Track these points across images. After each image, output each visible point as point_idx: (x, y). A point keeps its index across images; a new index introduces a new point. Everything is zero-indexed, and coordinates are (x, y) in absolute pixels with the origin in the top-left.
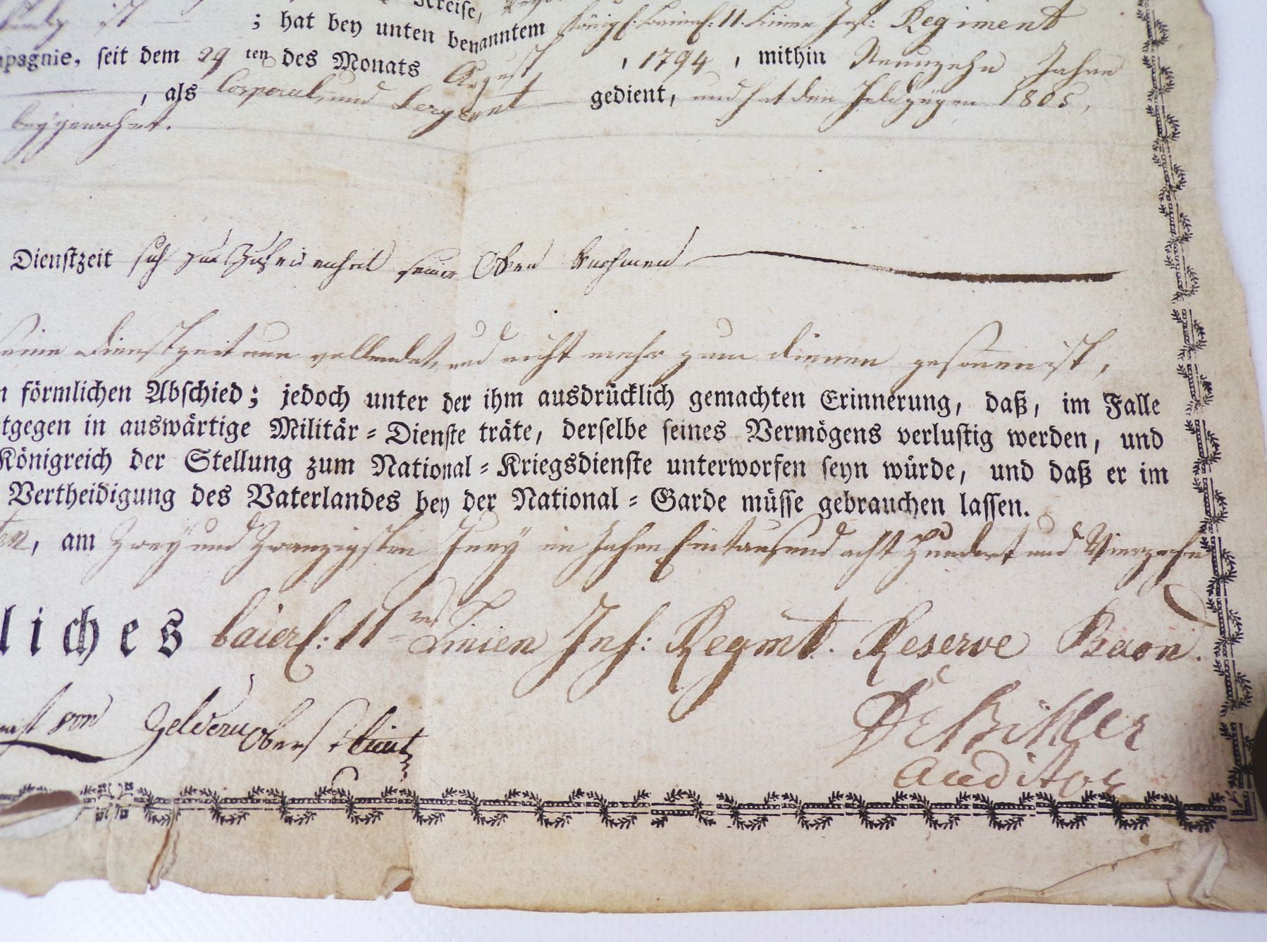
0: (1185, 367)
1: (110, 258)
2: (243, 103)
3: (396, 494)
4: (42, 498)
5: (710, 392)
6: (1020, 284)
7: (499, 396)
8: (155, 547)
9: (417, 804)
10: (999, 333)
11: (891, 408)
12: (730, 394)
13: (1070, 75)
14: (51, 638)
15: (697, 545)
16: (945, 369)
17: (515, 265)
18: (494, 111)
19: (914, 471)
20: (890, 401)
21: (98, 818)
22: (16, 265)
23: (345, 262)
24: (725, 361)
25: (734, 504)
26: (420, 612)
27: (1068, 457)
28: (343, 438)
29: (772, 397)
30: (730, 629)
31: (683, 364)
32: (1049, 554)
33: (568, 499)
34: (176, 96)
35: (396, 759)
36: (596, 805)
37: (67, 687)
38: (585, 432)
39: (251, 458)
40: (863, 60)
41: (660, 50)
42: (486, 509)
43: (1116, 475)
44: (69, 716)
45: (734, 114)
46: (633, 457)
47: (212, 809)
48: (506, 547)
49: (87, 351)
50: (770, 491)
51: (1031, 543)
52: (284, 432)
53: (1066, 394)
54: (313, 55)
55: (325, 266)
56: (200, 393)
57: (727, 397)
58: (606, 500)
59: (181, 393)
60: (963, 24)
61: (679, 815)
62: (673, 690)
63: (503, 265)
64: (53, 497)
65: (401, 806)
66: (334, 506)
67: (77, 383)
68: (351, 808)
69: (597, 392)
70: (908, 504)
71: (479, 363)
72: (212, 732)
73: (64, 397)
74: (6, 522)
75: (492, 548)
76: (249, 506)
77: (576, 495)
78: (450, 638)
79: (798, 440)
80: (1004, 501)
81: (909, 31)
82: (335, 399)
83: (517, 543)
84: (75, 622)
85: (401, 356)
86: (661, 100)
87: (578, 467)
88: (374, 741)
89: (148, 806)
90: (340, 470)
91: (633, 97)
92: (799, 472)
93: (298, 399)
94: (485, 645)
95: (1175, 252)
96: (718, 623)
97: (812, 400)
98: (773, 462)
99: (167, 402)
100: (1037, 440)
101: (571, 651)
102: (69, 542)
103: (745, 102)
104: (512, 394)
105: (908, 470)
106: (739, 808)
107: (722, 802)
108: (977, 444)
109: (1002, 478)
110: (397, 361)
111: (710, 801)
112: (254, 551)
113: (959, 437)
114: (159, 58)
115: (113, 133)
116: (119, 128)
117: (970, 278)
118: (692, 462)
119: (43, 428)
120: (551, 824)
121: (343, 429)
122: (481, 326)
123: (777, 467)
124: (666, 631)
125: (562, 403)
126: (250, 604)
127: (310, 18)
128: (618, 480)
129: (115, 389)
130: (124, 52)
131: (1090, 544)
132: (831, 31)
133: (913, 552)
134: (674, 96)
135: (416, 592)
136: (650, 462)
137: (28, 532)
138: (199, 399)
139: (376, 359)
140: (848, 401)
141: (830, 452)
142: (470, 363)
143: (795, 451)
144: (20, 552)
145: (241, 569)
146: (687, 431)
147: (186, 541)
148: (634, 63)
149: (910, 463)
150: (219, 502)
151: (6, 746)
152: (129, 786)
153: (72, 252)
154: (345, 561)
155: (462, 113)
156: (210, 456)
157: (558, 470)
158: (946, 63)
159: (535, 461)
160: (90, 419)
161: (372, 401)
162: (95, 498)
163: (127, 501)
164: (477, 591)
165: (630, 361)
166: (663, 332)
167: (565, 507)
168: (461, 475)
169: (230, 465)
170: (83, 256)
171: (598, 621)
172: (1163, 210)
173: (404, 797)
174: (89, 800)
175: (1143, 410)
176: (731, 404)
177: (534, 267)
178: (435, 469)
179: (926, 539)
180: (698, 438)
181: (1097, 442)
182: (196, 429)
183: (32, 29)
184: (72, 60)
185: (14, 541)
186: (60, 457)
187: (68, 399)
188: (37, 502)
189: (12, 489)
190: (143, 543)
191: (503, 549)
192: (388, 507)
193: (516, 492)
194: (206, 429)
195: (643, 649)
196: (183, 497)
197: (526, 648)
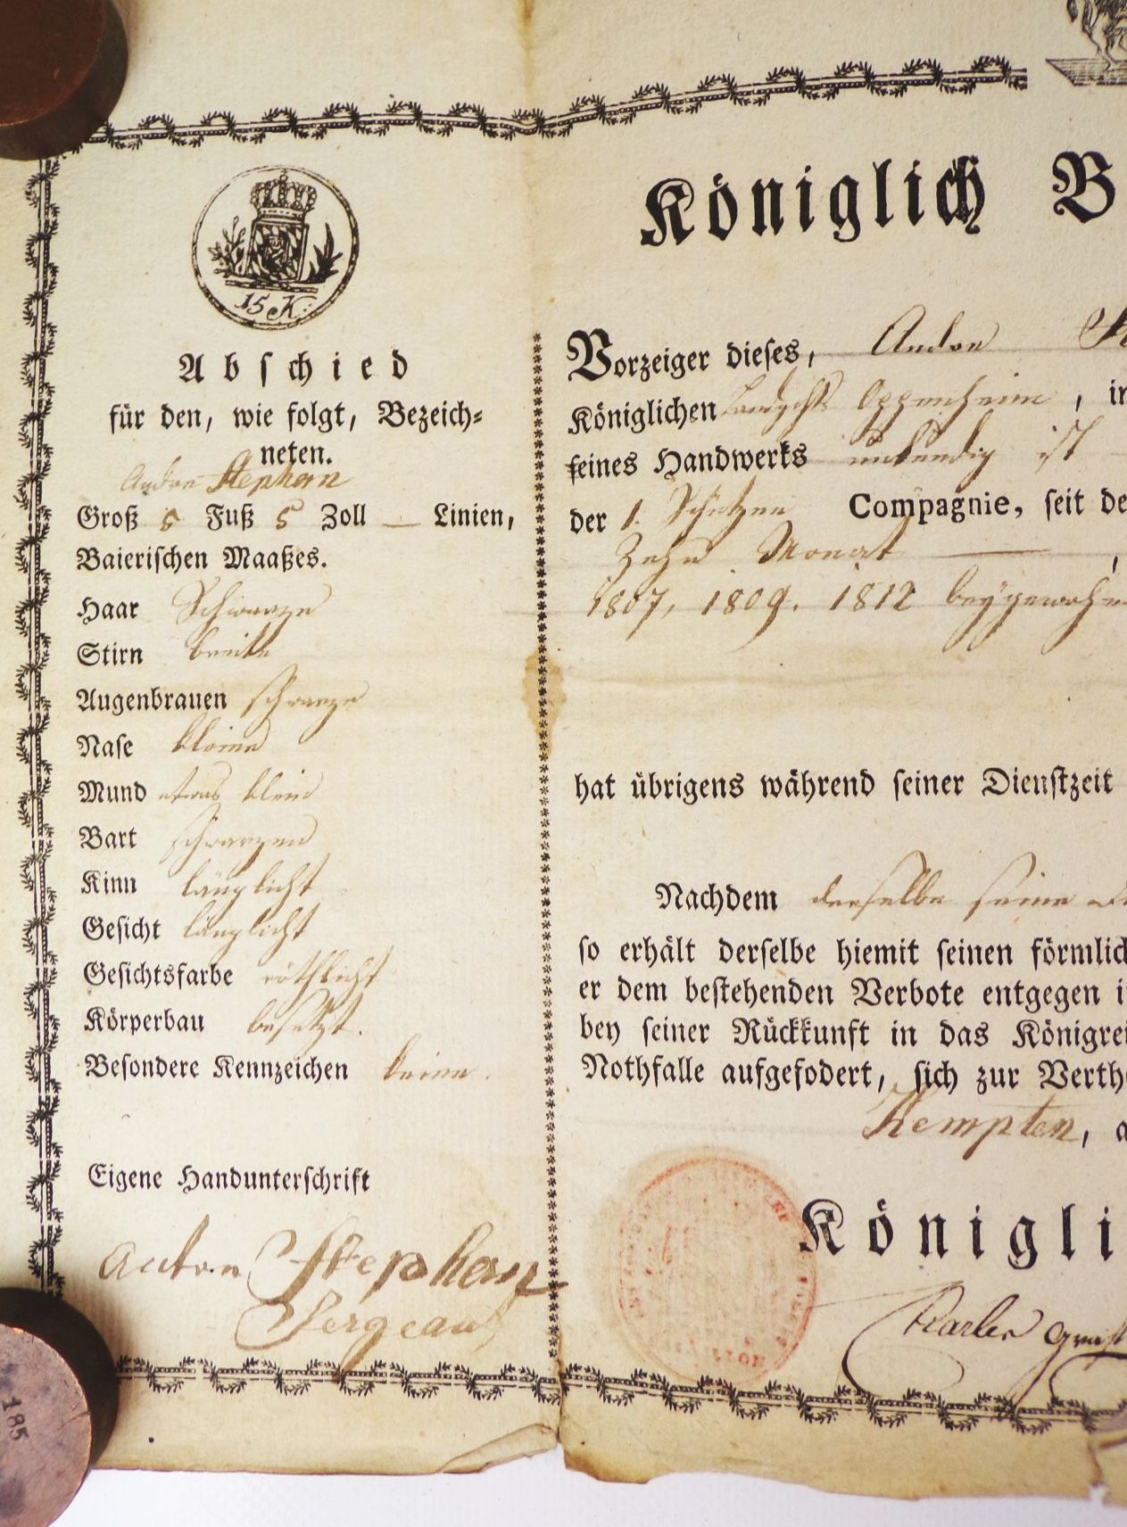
1: (1109, 781)
4: (1081, 1079)
14: (1123, 1239)
22: (989, 788)
49: (1104, 900)
64: (1094, 1078)
67: (1098, 941)
73: (1085, 957)
74: (1042, 1109)
115: (1083, 612)
116: (1091, 604)
119: (1066, 998)
130: (1078, 497)
137: (1072, 1121)
144: (1067, 1143)
151: (1092, 1358)
153: (1059, 772)
160: (1121, 984)
170: (1074, 777)
183: (946, 461)
184: (1011, 508)
185: (1056, 1131)
186: (1094, 1032)
187: (1090, 961)
188: (1076, 1085)
189: (1041, 1070)
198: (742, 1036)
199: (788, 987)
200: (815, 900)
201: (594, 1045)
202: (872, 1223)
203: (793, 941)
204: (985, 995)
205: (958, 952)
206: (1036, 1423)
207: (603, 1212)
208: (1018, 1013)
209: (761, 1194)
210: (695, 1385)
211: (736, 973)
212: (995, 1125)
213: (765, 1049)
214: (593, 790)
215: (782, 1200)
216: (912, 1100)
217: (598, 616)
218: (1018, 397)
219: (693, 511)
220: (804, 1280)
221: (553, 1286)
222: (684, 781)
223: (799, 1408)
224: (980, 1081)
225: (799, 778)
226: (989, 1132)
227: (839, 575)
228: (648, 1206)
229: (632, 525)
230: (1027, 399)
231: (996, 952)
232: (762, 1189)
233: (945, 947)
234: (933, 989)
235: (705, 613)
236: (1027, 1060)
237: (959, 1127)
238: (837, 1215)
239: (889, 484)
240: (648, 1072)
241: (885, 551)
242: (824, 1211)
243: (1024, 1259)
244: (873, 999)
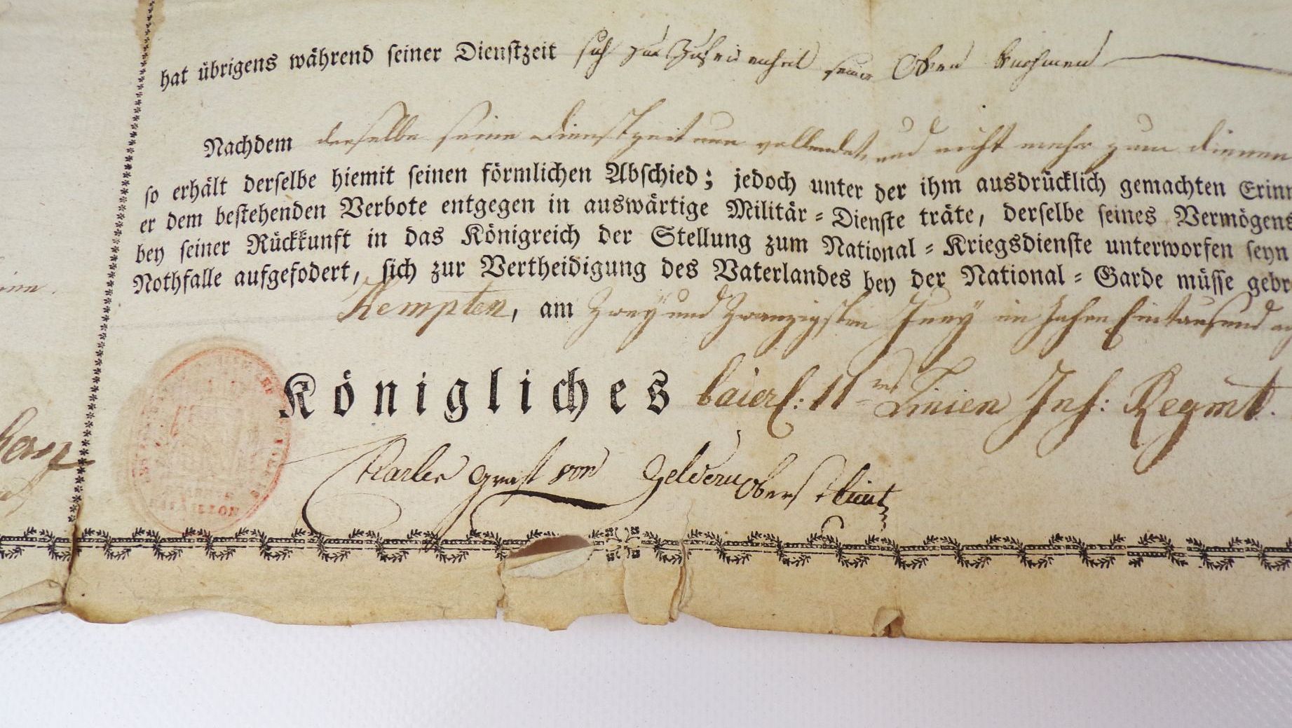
1: (554, 51)
3: (847, 272)
4: (515, 270)
5: (1138, 181)
7: (936, 183)
8: (633, 314)
9: (898, 552)
12: (1157, 182)
14: (540, 397)
15: (1141, 318)
17: (936, 66)
21: (610, 558)
22: (460, 56)
23: (777, 59)
24: (1149, 153)
26: (880, 380)
28: (794, 219)
29: (1195, 186)
30: (1180, 392)
31: (1110, 155)
33: (1016, 275)
35: (875, 511)
36: (1074, 547)
37: (562, 442)
38: (1026, 216)
42: (936, 285)
44: (568, 468)
46: (1073, 237)
47: (718, 550)
48: (962, 319)
49: (542, 136)
50: (1202, 270)
52: (740, 213)
55: (760, 63)
56: (658, 174)
57: (1154, 186)
58: (1053, 276)
59: (640, 175)
61: (1152, 556)
62: (1135, 445)
63: (924, 66)
64: (526, 269)
65: (884, 552)
66: (794, 281)
67: (536, 165)
68: (840, 553)
69: (1033, 179)
71: (910, 154)
72: (707, 481)
73: (525, 177)
74: (481, 293)
75: (947, 319)
77: (1024, 271)
78: (914, 402)
79: (1223, 225)
82: (783, 184)
83: (971, 316)
84: (563, 382)
85: (836, 147)
87: (1022, 247)
88: (853, 494)
89: (658, 547)
90: (795, 248)
92: (1227, 253)
93: (749, 183)
94: (951, 407)
96: (1168, 387)
97: (1232, 189)
98: (1203, 244)
99: (627, 182)
101: (1035, 411)
102: (546, 310)
104: (950, 182)
106: (1207, 550)
107: (1192, 545)
110: (833, 152)
111: (1180, 543)
112: (727, 319)
118: (1128, 243)
119: (507, 207)
120: (1034, 565)
121: (793, 211)
122: (908, 122)
123: (1206, 249)
124: (1121, 393)
125: (1000, 189)
126: (728, 367)
128: (1063, 258)
129: (575, 170)
135: (874, 362)
136: (1090, 243)
137: (505, 301)
138: (658, 180)
139: (815, 149)
141: (1252, 237)
142: (900, 155)
143: (1222, 235)
144: (500, 319)
145: (716, 336)
146: (1121, 215)
147: (662, 308)
150: (688, 275)
151: (509, 495)
152: (636, 530)
153: (515, 45)
154: (810, 330)
156: (675, 232)
157: (1004, 249)
159: (980, 241)
160: (553, 198)
161: (816, 187)
162: (567, 270)
163: (600, 273)
164: (937, 359)
165: (1061, 151)
166: (1089, 126)
167: (1014, 282)
168: (905, 256)
169: (694, 240)
170: (527, 48)
171: (1056, 385)
173: (885, 545)
174: (598, 543)
176: (1158, 192)
177: (957, 67)
178: (876, 251)
180: (1132, 221)
182: (658, 208)
185: (492, 309)
186: (528, 233)
187: (528, 179)
188: (511, 274)
189: (483, 262)
190: (621, 311)
191: (958, 320)
192: (841, 284)
193: (966, 270)
194: (668, 208)
195: (1102, 410)
196: (654, 270)
197: (991, 409)
198: (253, 249)
199: (292, 207)
200: (320, 142)
201: (144, 267)
202: (338, 390)
203: (300, 172)
204: (444, 206)
205: (425, 174)
206: (456, 553)
207: (131, 399)
208: (467, 219)
209: (254, 373)
210: (181, 536)
211: (254, 200)
212: (444, 307)
213: (270, 257)
214: (173, 80)
215: (269, 376)
216: (378, 290)
220: (279, 441)
221: (82, 462)
222: (235, 63)
223: (260, 547)
224: (433, 272)
225: (317, 54)
226: (439, 313)
228: (166, 390)
231: (455, 174)
232: (255, 368)
233: (415, 171)
234: (403, 203)
236: (472, 253)
237: (417, 309)
238: (310, 386)
240: (176, 282)
242: (301, 382)
243: (457, 414)
244: (356, 212)
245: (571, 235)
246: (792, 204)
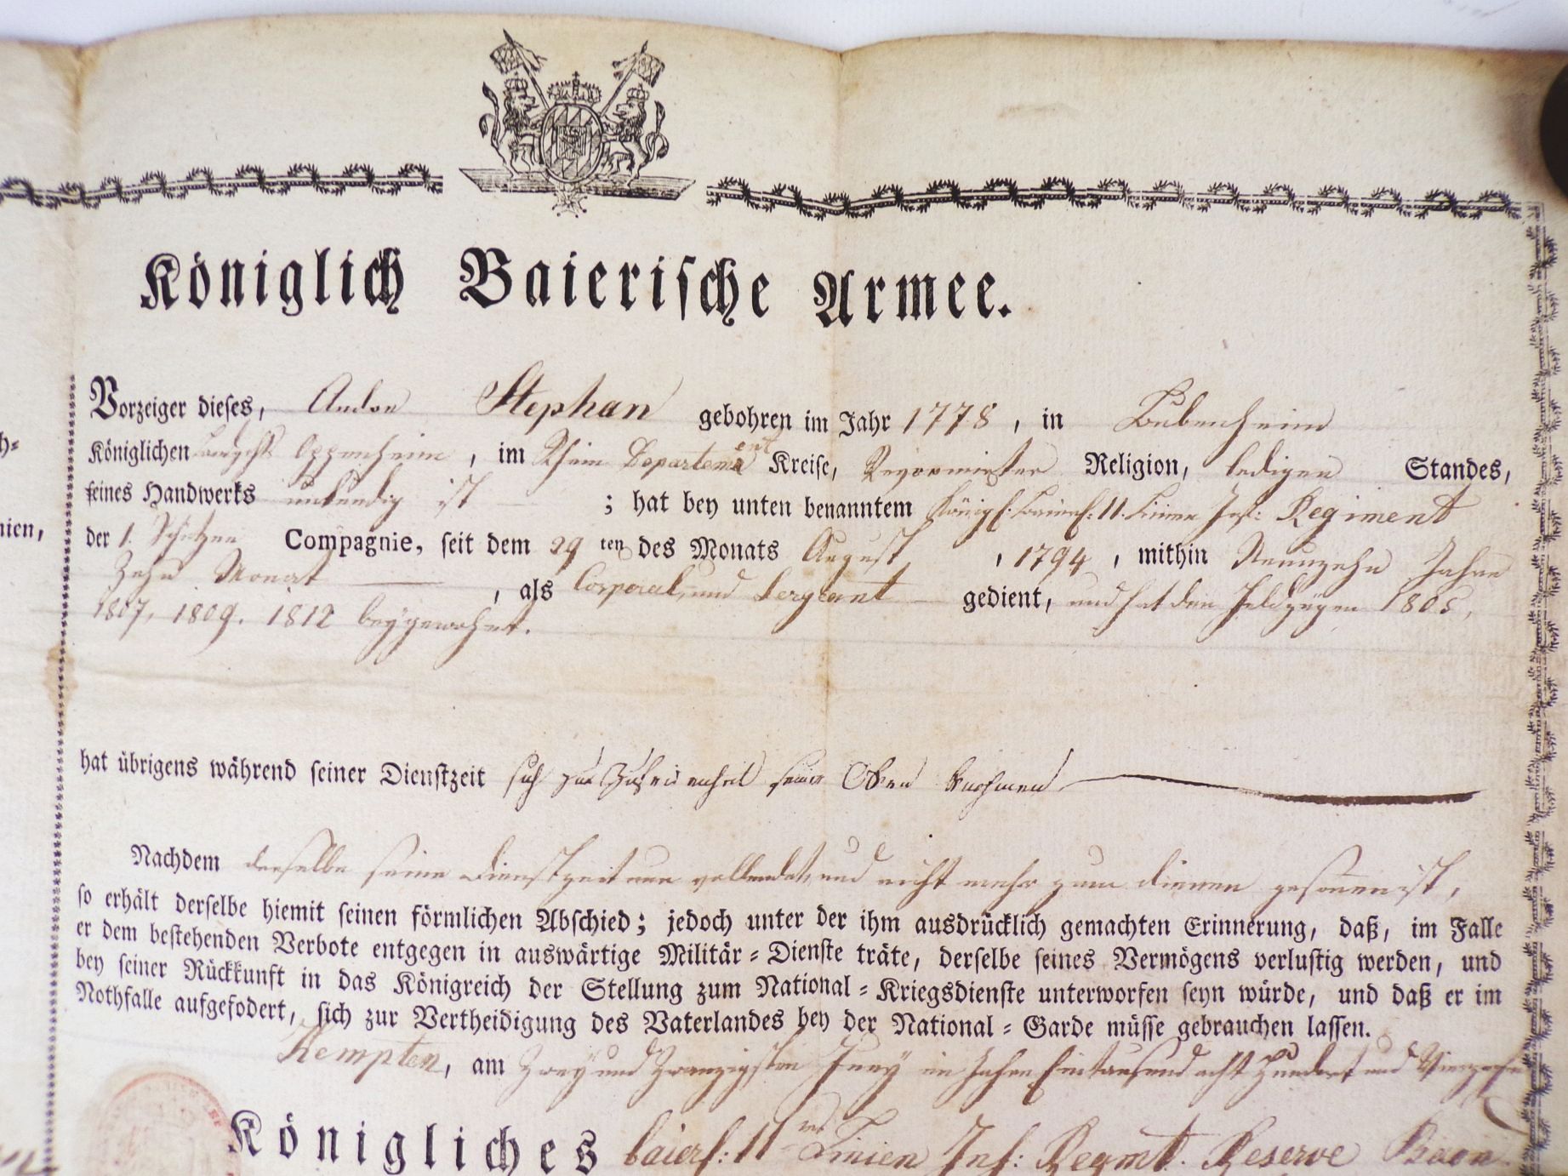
0: (1531, 889)
1: (483, 777)
2: (602, 603)
3: (780, 1013)
4: (447, 1022)
5: (1081, 922)
6: (1383, 806)
7: (875, 919)
8: (562, 1073)
10: (1359, 857)
11: (1250, 933)
12: (1100, 922)
13: (1457, 576)
14: (473, 1154)
15: (1066, 1070)
16: (1303, 895)
17: (887, 782)
18: (856, 599)
19: (1268, 995)
20: (1251, 926)
22: (386, 779)
23: (718, 778)
24: (1096, 890)
25: (1100, 1030)
26: (807, 1122)
27: (1410, 980)
28: (728, 962)
29: (1138, 926)
30: (1093, 1147)
31: (1055, 893)
32: (1385, 1072)
33: (946, 1026)
34: (532, 594)
38: (961, 961)
39: (644, 986)
40: (1246, 559)
41: (1037, 546)
42: (867, 1030)
43: (1453, 997)
45: (1111, 622)
46: (1007, 986)
48: (888, 1070)
49: (473, 876)
50: (1133, 1017)
51: (1370, 1062)
52: (672, 959)
53: (1415, 919)
54: (670, 543)
55: (699, 784)
56: (589, 922)
57: (1097, 926)
58: (982, 1028)
59: (571, 922)
60: (1352, 516)
63: (875, 779)
64: (458, 1022)
66: (724, 1030)
67: (466, 909)
69: (972, 921)
70: (1260, 1026)
71: (853, 880)
73: (455, 922)
74: (415, 1044)
75: (875, 1068)
76: (646, 1032)
77: (953, 1022)
78: (837, 1149)
79: (1162, 968)
80: (1349, 1024)
81: (1295, 525)
82: (718, 924)
83: (898, 1067)
84: (495, 1140)
85: (776, 873)
86: (1037, 605)
87: (955, 996)
90: (728, 994)
91: (1008, 600)
92: (1161, 998)
93: (683, 925)
94: (871, 1158)
95: (1537, 771)
96: (1083, 1140)
97: (1177, 928)
98: (1137, 989)
99: (558, 931)
100: (1383, 965)
101: (950, 1166)
102: (478, 1067)
103: (1123, 608)
104: (889, 919)
105: (1262, 994)
108: (1328, 968)
109: (1348, 1001)
110: (774, 879)
112: (655, 1076)
113: (1312, 962)
114: (509, 547)
115: (469, 635)
116: (476, 629)
117: (1336, 801)
118: (1062, 990)
119: (439, 954)
121: (728, 953)
122: (853, 841)
123: (1141, 994)
124: (1036, 1150)
125: (938, 931)
126: (655, 1124)
127: (664, 498)
128: (993, 1008)
129: (505, 916)
130: (469, 539)
131: (1422, 1062)
132: (1215, 524)
133: (1261, 1073)
134: (1050, 600)
135: (803, 1104)
136: (1023, 992)
137: (438, 1055)
138: (589, 928)
139: (754, 879)
140: (1210, 928)
141: (1190, 977)
142: (844, 878)
143: (1159, 978)
144: (433, 1074)
145: (644, 1094)
146: (1058, 961)
147: (591, 1067)
148: (1009, 560)
149: (1264, 987)
150: (618, 1029)
153: (442, 769)
154: (738, 1082)
155: (822, 593)
156: (605, 984)
157: (936, 997)
158: (1331, 563)
159: (914, 988)
160: (483, 946)
161: (753, 923)
162: (498, 1024)
163: (530, 1029)
164: (861, 1108)
165: (1004, 890)
167: (943, 1033)
168: (840, 993)
169: (625, 993)
170: (454, 773)
171: (974, 1140)
172: (1531, 727)
175: (1486, 933)
176: (1100, 933)
177: (907, 786)
178: (813, 983)
179: (1274, 1059)
180: (1069, 966)
181: (1440, 965)
182: (589, 958)
183: (363, 505)
184: (413, 546)
185: (425, 1063)
186: (459, 984)
187: (459, 925)
188: (443, 1026)
189: (416, 1013)
190: (551, 1070)
191: (885, 1070)
192: (773, 1027)
193: (896, 1017)
194: (599, 958)
195: (1016, 1165)
196: (584, 1026)
197: (909, 1163)
198: (191, 974)
199: (225, 936)
200: (248, 865)
201: (86, 975)
202: (282, 1131)
203: (230, 898)
204: (375, 949)
205: (355, 913)
207: (87, 1112)
208: (398, 966)
209: (202, 1103)
211: (187, 921)
212: (380, 1056)
213: (207, 985)
214: (93, 763)
215: (216, 1109)
216: (315, 1033)
217: (101, 618)
218: (423, 454)
219: (170, 536)
221: (46, 1170)
222: (154, 760)
224: (368, 1020)
225: (238, 764)
226: (375, 1061)
227: (275, 596)
228: (118, 1108)
229: (126, 543)
230: (430, 456)
231: (384, 915)
232: (202, 1099)
233: (345, 909)
234: (335, 943)
235: (175, 621)
236: (404, 1005)
237: (354, 1056)
238: (256, 1123)
239: (317, 522)
240: (122, 998)
241: (312, 578)
242: (247, 1120)
243: (395, 1167)
244: (289, 949)
245: (501, 987)
246: (727, 944)
